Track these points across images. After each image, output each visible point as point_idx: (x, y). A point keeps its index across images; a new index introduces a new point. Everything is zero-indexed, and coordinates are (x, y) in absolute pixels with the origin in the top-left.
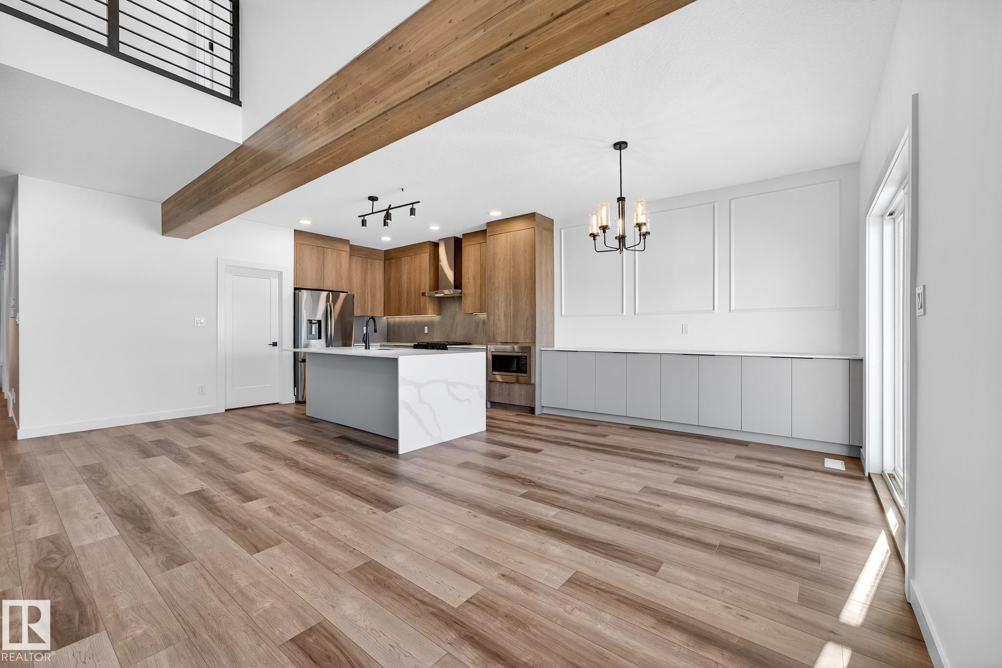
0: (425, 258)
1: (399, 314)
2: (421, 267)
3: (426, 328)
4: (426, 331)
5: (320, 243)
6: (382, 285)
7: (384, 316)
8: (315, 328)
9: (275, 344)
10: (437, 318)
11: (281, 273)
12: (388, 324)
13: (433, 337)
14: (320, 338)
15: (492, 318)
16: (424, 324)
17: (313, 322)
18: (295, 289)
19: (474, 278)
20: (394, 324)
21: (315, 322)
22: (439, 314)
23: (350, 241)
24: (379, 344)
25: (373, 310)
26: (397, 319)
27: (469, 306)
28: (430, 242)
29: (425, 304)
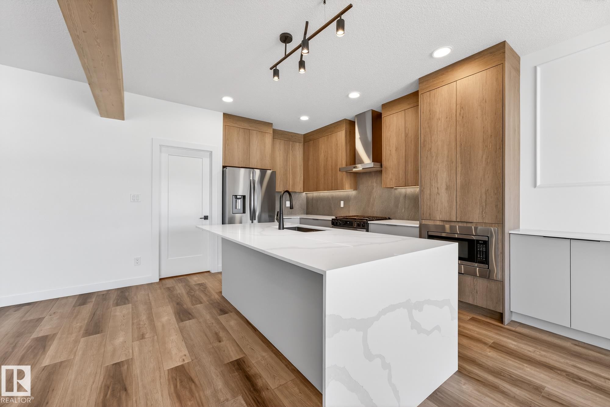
0: (341, 135)
1: (317, 190)
2: (337, 144)
3: (342, 203)
4: (342, 205)
5: (246, 126)
6: (302, 163)
7: (304, 192)
8: (240, 202)
9: (206, 218)
10: (352, 193)
11: (211, 152)
12: (307, 199)
13: (349, 212)
14: (244, 212)
15: (427, 192)
16: (340, 199)
17: (238, 197)
18: (224, 167)
19: (397, 149)
20: (313, 199)
21: (240, 197)
22: (356, 188)
23: (273, 124)
24: (299, 217)
25: (294, 185)
26: (315, 194)
27: (391, 179)
28: (345, 120)
29: (342, 179)
